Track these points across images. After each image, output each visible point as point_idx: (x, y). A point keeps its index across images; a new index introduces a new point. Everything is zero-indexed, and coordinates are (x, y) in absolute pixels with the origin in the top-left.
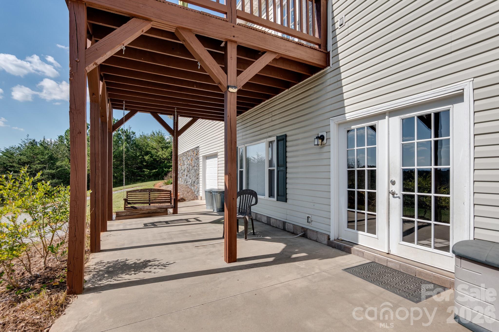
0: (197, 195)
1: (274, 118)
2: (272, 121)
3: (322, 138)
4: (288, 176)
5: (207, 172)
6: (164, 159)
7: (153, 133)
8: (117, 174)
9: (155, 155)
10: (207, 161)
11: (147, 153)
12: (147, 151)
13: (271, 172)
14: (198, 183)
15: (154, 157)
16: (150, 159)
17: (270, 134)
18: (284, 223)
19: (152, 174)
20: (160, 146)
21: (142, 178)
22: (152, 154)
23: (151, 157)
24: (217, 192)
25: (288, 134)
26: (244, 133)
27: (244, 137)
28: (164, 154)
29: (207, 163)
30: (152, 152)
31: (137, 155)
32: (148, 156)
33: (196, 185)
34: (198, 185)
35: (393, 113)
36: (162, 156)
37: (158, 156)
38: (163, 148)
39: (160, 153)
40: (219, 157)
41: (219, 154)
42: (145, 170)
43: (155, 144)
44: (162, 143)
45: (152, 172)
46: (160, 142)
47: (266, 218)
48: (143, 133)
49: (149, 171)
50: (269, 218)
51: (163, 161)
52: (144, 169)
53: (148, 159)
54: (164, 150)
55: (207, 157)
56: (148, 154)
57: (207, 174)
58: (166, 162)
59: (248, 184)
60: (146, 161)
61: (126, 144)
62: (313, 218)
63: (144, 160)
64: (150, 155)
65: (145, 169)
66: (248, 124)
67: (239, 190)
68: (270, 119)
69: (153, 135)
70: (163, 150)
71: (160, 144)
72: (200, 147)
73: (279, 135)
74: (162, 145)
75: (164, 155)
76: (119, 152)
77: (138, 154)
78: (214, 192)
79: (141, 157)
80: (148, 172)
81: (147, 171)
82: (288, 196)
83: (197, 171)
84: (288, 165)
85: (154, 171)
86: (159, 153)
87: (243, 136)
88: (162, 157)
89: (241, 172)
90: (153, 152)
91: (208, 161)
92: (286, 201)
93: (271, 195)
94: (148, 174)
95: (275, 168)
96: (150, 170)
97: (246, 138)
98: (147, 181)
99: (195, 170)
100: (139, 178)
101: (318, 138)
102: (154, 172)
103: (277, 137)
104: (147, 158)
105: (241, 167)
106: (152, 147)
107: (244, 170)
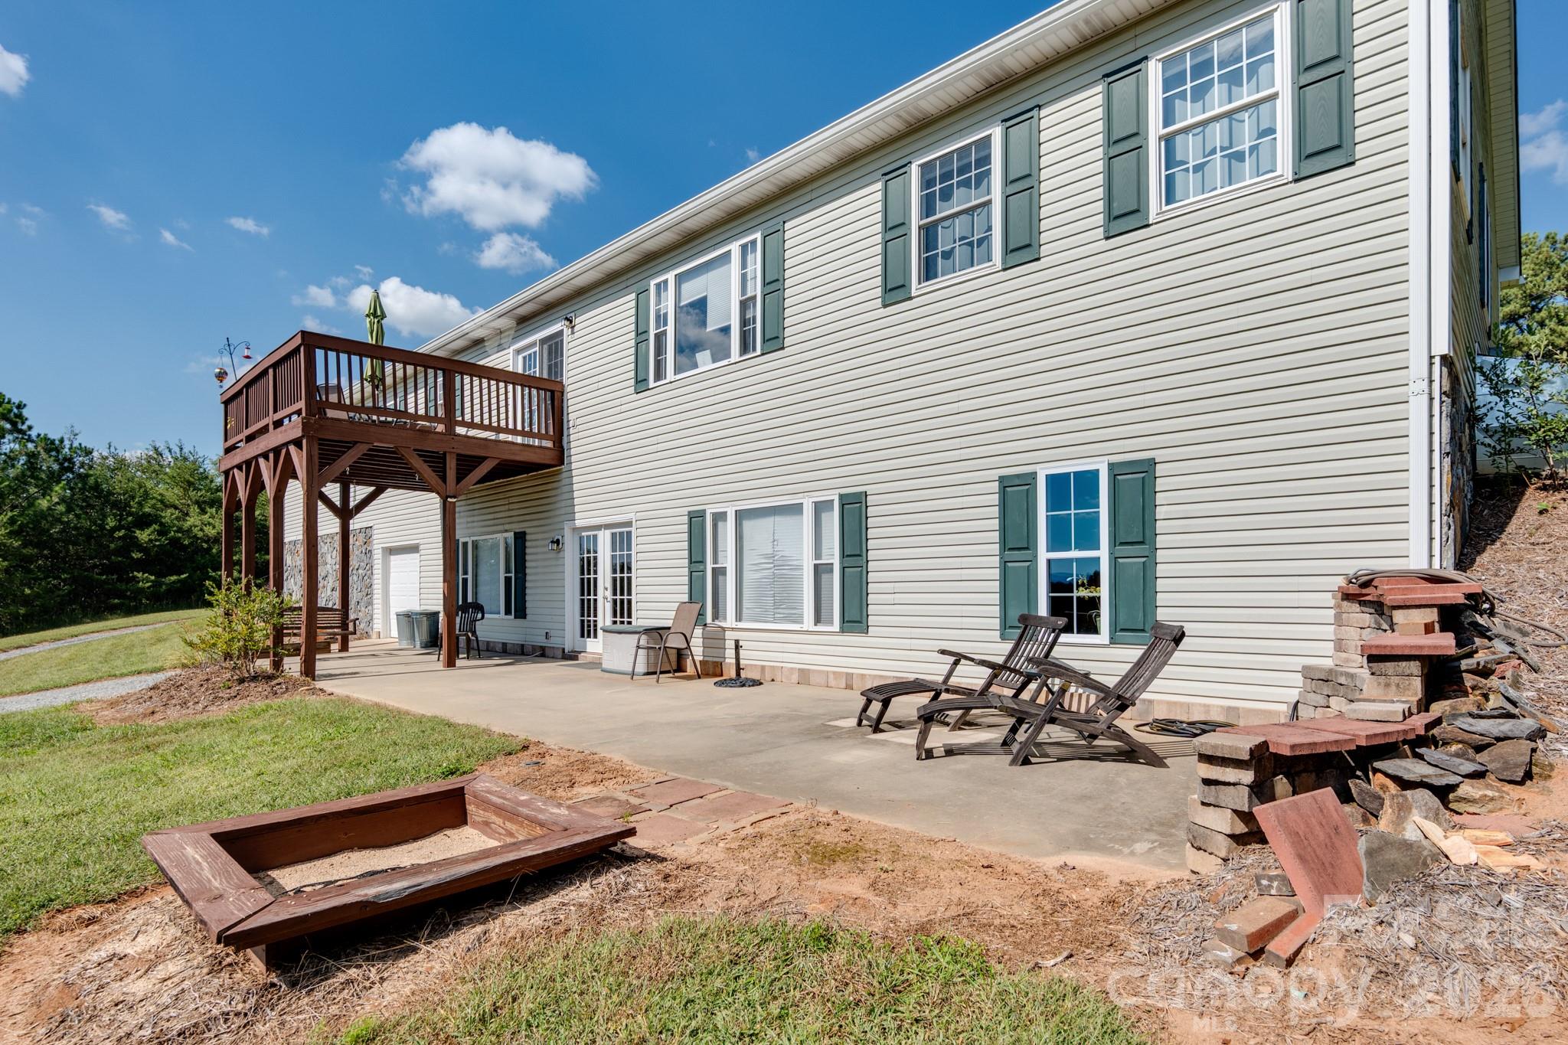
0: (369, 629)
1: (512, 507)
2: (509, 510)
3: (558, 542)
4: (528, 584)
5: (392, 581)
6: (206, 542)
7: (156, 449)
8: (31, 588)
9: (175, 529)
10: (393, 558)
11: (144, 522)
12: (144, 514)
13: (508, 580)
14: (370, 603)
15: (172, 533)
16: (156, 540)
17: (507, 527)
18: (523, 645)
19: (164, 587)
20: (194, 499)
21: (127, 602)
22: (162, 524)
23: (161, 533)
24: (421, 614)
25: (528, 531)
26: (470, 519)
27: (469, 525)
28: (209, 524)
29: (392, 563)
30: (165, 517)
31: (107, 527)
32: (151, 529)
33: (363, 609)
34: (370, 608)
35: (607, 526)
36: (201, 530)
37: (189, 530)
38: (204, 502)
39: (194, 520)
40: (422, 552)
41: (421, 547)
42: (140, 575)
43: (173, 494)
44: (201, 490)
45: (164, 583)
46: (190, 484)
47: (501, 646)
48: (112, 450)
49: (153, 578)
50: (505, 644)
51: (205, 546)
52: (135, 573)
53: (151, 540)
54: (208, 509)
55: (391, 551)
56: (148, 525)
57: (391, 586)
58: (214, 551)
59: (475, 594)
60: (141, 545)
61: (65, 490)
62: (552, 633)
63: (135, 544)
64: (157, 527)
65: (138, 572)
66: (476, 506)
67: (460, 603)
68: (507, 507)
69: (155, 456)
70: (203, 512)
71: (192, 493)
72: (375, 527)
73: (517, 531)
74: (199, 494)
75: (211, 527)
76: (35, 515)
77: (111, 523)
78: (416, 614)
79: (122, 533)
80: (152, 581)
81: (145, 580)
82: (528, 611)
83: (366, 578)
84: (528, 571)
85: (174, 578)
86: (191, 521)
87: (468, 522)
88: (200, 534)
89: (465, 581)
90: (168, 515)
91: (395, 560)
92: (525, 618)
93: (508, 612)
94: (149, 588)
95: (513, 575)
96: (160, 574)
97: (473, 528)
98: (145, 613)
99: (361, 578)
100: (116, 601)
101: (552, 542)
102: (174, 582)
103: (515, 533)
104: (143, 536)
105: (465, 572)
106: (162, 501)
107: (470, 577)
